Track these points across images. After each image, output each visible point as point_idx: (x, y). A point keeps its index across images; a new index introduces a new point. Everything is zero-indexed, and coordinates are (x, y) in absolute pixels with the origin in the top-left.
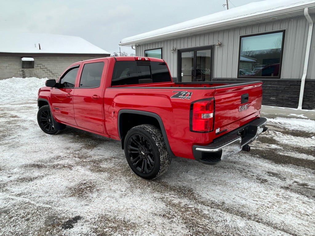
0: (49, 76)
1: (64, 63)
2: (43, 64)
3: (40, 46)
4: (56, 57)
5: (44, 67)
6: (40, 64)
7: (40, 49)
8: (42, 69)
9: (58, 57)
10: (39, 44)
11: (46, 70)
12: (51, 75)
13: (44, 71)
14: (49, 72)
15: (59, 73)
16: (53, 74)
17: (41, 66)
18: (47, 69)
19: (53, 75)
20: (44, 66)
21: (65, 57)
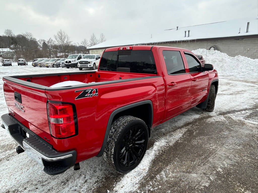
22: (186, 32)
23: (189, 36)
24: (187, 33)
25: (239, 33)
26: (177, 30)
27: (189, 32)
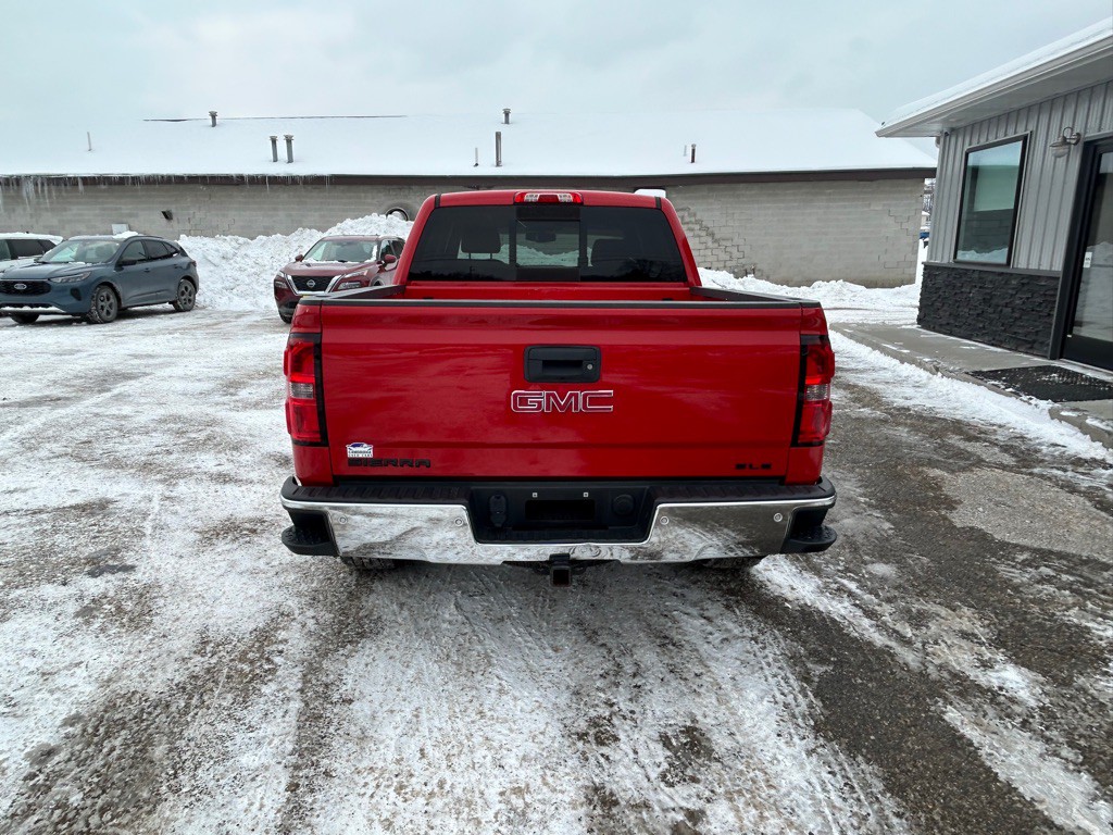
0: (703, 246)
1: (756, 206)
2: (693, 209)
3: (693, 151)
4: (733, 186)
5: (693, 219)
6: (682, 210)
7: (693, 161)
8: (688, 223)
9: (742, 185)
10: (694, 146)
11: (697, 227)
12: (710, 244)
13: (692, 230)
14: (704, 233)
15: (736, 239)
16: (715, 241)
17: (686, 214)
18: (701, 225)
19: (716, 245)
20: (695, 215)
21: (763, 185)
22: (274, 141)
23: (290, 160)
24: (282, 145)
25: (477, 165)
26: (214, 125)
27: (289, 140)
